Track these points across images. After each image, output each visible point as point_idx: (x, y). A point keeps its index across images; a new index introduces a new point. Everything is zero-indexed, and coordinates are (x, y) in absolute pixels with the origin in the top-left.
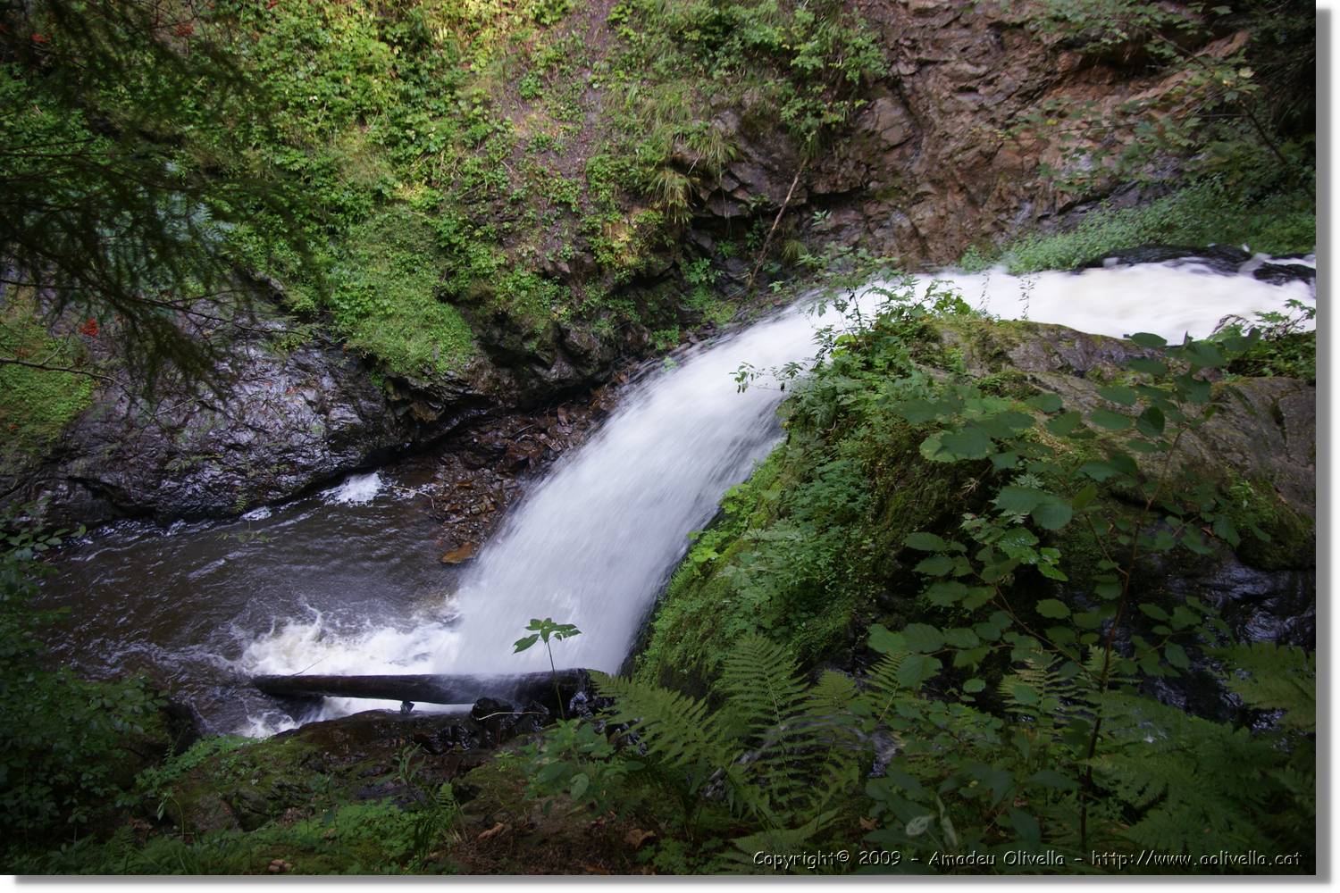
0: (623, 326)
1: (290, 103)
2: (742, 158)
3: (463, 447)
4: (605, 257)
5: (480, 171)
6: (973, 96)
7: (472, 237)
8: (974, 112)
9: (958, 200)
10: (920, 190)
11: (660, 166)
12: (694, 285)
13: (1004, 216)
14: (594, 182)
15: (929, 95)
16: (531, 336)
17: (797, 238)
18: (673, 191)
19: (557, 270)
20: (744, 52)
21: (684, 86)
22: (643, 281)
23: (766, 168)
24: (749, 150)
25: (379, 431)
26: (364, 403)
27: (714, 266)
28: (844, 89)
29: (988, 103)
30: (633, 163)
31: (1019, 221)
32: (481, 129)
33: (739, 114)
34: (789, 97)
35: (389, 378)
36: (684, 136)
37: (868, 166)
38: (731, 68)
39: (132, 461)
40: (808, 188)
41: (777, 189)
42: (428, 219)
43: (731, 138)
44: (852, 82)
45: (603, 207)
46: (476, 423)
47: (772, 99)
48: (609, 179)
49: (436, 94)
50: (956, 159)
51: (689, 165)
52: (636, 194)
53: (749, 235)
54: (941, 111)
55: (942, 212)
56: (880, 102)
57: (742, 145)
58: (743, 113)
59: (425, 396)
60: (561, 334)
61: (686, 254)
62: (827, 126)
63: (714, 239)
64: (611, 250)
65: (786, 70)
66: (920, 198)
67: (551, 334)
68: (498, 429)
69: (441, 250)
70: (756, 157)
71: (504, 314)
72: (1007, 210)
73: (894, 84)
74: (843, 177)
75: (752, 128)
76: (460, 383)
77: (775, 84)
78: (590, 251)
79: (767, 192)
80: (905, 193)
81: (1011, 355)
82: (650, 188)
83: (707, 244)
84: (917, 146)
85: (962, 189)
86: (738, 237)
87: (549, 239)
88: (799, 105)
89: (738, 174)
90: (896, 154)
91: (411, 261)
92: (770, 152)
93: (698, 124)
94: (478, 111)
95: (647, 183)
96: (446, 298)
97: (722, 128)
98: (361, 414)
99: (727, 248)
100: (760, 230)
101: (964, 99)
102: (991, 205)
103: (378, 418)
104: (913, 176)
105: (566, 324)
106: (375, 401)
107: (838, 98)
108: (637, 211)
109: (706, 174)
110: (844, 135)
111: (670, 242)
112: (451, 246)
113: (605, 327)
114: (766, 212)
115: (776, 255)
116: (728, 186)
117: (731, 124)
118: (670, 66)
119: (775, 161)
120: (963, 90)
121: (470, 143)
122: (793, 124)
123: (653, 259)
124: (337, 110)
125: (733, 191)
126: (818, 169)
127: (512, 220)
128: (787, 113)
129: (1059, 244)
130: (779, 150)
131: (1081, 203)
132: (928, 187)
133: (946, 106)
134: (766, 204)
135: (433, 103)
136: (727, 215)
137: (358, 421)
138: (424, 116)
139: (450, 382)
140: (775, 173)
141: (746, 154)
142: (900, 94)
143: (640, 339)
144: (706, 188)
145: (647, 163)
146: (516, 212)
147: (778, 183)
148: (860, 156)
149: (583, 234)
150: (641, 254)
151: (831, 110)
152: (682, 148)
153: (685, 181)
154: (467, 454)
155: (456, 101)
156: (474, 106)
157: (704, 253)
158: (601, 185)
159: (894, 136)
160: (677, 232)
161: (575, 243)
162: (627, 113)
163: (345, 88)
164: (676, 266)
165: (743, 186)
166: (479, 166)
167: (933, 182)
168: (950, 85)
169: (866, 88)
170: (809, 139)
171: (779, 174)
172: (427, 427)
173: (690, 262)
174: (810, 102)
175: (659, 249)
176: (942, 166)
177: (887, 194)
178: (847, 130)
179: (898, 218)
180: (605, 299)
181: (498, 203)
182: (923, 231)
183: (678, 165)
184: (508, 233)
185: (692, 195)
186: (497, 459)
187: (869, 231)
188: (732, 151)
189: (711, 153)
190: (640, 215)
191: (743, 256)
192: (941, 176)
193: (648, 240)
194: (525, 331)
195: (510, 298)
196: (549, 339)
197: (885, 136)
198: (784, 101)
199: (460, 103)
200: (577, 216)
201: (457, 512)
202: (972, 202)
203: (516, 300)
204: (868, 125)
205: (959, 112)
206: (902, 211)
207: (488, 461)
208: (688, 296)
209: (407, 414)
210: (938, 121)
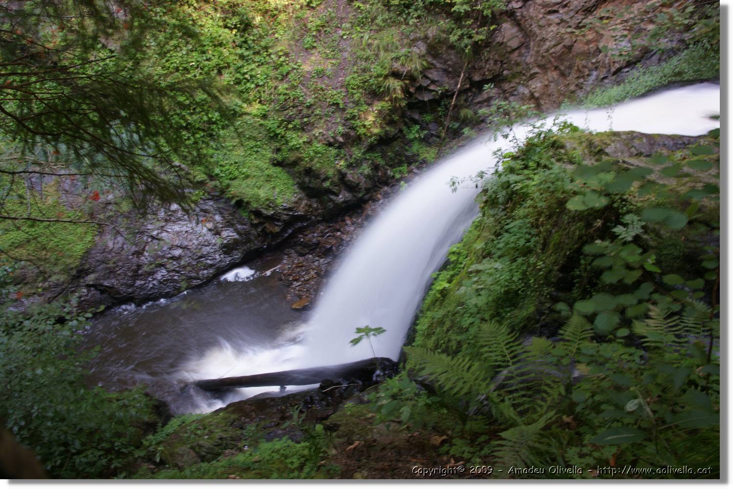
0: (376, 168)
1: (181, 68)
2: (431, 67)
3: (296, 244)
4: (362, 131)
5: (288, 92)
6: (556, 15)
7: (287, 129)
8: (558, 24)
9: (554, 75)
10: (532, 72)
11: (386, 77)
12: (412, 140)
13: (581, 80)
14: (351, 90)
15: (532, 18)
16: (326, 179)
17: (467, 107)
18: (395, 89)
19: (336, 141)
20: (425, 7)
21: (394, 31)
22: (384, 141)
23: (445, 70)
24: (434, 62)
25: (249, 241)
26: (239, 227)
27: (422, 129)
28: (483, 21)
29: (565, 17)
30: (371, 77)
31: (591, 82)
32: (285, 69)
33: (426, 42)
34: (453, 29)
35: (251, 211)
36: (397, 59)
37: (501, 62)
38: (419, 17)
39: (118, 272)
40: (469, 78)
41: (452, 82)
42: (262, 122)
43: (423, 56)
44: (487, 16)
45: (357, 103)
46: (301, 230)
47: (444, 32)
48: (359, 87)
49: (258, 53)
50: (551, 51)
51: (402, 74)
52: (375, 94)
53: (439, 109)
54: (539, 26)
55: (546, 83)
56: (504, 25)
57: (430, 59)
58: (429, 41)
59: (272, 219)
60: (342, 176)
61: (406, 124)
62: (476, 43)
63: (421, 114)
64: (364, 126)
65: (449, 15)
66: (533, 76)
67: (337, 177)
68: (314, 232)
69: (271, 138)
70: (438, 65)
71: (310, 169)
72: (583, 77)
73: (511, 14)
74: (488, 70)
75: (434, 49)
76: (290, 209)
77: (444, 23)
78: (353, 128)
79: (447, 84)
80: (524, 75)
81: (607, 150)
82: (382, 90)
83: (416, 117)
84: (528, 47)
85: (556, 68)
86: (434, 111)
87: (330, 124)
88: (459, 33)
89: (430, 76)
90: (516, 53)
91: (256, 146)
92: (446, 62)
93: (404, 51)
94: (282, 59)
95: (380, 87)
96: (277, 164)
97: (418, 51)
98: (238, 233)
99: (428, 118)
100: (445, 105)
101: (552, 17)
102: (573, 75)
103: (247, 233)
104: (527, 64)
105: (344, 170)
106: (245, 224)
107: (480, 26)
108: (376, 103)
109: (412, 78)
110: (486, 47)
111: (396, 118)
112: (276, 135)
113: (366, 169)
114: (447, 95)
115: (456, 118)
116: (425, 82)
117: (422, 48)
118: (384, 21)
119: (449, 66)
120: (550, 13)
121: (280, 77)
122: (456, 44)
123: (388, 129)
124: (206, 69)
125: (428, 86)
126: (474, 67)
127: (308, 116)
128: (453, 38)
129: (616, 91)
130: (451, 60)
131: (625, 67)
132: (536, 70)
133: (542, 23)
134: (447, 91)
135: (257, 58)
136: (426, 99)
137: (237, 237)
138: (253, 66)
139: (285, 209)
140: (450, 72)
141: (432, 64)
142: (515, 20)
143: (386, 173)
144: (413, 86)
145: (379, 76)
146: (310, 112)
147: (453, 78)
148: (497, 57)
149: (348, 119)
150: (382, 127)
151: (477, 33)
152: (397, 65)
153: (401, 83)
154: (298, 248)
155: (269, 55)
156: (280, 57)
157: (416, 122)
158: (355, 91)
159: (514, 44)
160: (399, 112)
161: (344, 125)
162: (364, 50)
163: (209, 56)
164: (401, 131)
165: (433, 82)
166: (287, 89)
167: (539, 66)
168: (543, 11)
169: (496, 18)
170: (467, 51)
171: (451, 73)
172: (275, 236)
173: (409, 128)
174: (465, 31)
175: (391, 123)
176: (543, 57)
177: (514, 76)
178: (487, 44)
179: (521, 89)
180: (364, 153)
181: (300, 108)
182: (537, 95)
183: (396, 75)
184: (306, 124)
185: (405, 90)
186: (314, 249)
187: (506, 99)
188: (425, 63)
189: (413, 66)
190: (378, 105)
191: (438, 122)
192: (543, 62)
193: (384, 119)
194: (323, 177)
195: (312, 160)
196: (336, 179)
197: (509, 44)
198: (450, 32)
199: (272, 56)
200: (344, 110)
201: (297, 280)
202: (563, 75)
203: (316, 160)
204: (499, 39)
205: (550, 25)
206: (523, 85)
207: (311, 250)
208: (410, 147)
209: (263, 230)
210: (538, 32)
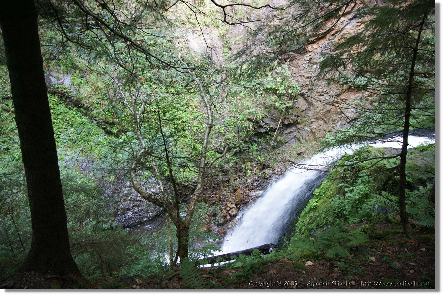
0: (236, 163)
4: (232, 145)
5: (198, 126)
6: (323, 97)
7: (197, 143)
8: (325, 101)
9: (322, 122)
10: (312, 121)
11: (245, 121)
12: (254, 151)
13: (334, 125)
14: (228, 126)
17: (281, 136)
18: (249, 127)
19: (220, 150)
20: (264, 90)
21: (249, 100)
23: (272, 119)
27: (258, 145)
28: (291, 98)
29: (327, 98)
30: (238, 120)
31: (338, 126)
32: (196, 115)
34: (277, 101)
37: (298, 116)
38: (261, 94)
40: (282, 123)
41: (275, 124)
42: (184, 139)
43: (263, 112)
44: (293, 96)
45: (230, 132)
47: (273, 101)
48: (232, 125)
50: (321, 112)
51: (253, 120)
53: (267, 136)
54: (315, 101)
55: (318, 126)
56: (299, 100)
57: (265, 113)
58: (265, 105)
59: (186, 187)
60: (221, 167)
61: (251, 143)
62: (287, 107)
63: (258, 138)
65: (276, 94)
67: (219, 167)
69: (188, 147)
70: (269, 116)
73: (302, 95)
75: (268, 109)
77: (274, 98)
78: (228, 144)
79: (272, 125)
80: (308, 122)
82: (243, 126)
83: (256, 139)
84: (309, 110)
85: (323, 119)
86: (265, 137)
87: (217, 142)
88: (280, 102)
89: (265, 121)
90: (304, 112)
93: (254, 109)
97: (260, 110)
99: (261, 140)
100: (270, 135)
101: (321, 97)
102: (331, 122)
104: (309, 117)
105: (223, 164)
107: (290, 100)
109: (257, 122)
110: (291, 109)
111: (247, 140)
113: (232, 164)
114: (273, 130)
115: (275, 141)
116: (262, 124)
117: (262, 108)
118: (244, 95)
119: (274, 117)
120: (320, 95)
121: (193, 118)
122: (279, 107)
126: (285, 118)
128: (277, 104)
130: (275, 114)
131: (354, 120)
132: (314, 120)
134: (273, 128)
135: (182, 109)
136: (262, 132)
138: (181, 112)
139: (193, 183)
140: (274, 120)
141: (266, 116)
142: (304, 98)
143: (240, 166)
144: (257, 125)
145: (242, 120)
147: (276, 122)
148: (296, 113)
149: (226, 140)
151: (288, 103)
152: (250, 115)
153: (252, 124)
157: (256, 142)
158: (230, 127)
159: (304, 108)
160: (249, 137)
161: (224, 142)
164: (249, 146)
165: (266, 124)
166: (197, 124)
167: (315, 118)
168: (317, 94)
169: (297, 97)
170: (284, 111)
173: (252, 145)
174: (283, 101)
175: (245, 142)
176: (317, 114)
177: (303, 122)
179: (306, 128)
180: (232, 156)
181: (204, 134)
182: (314, 131)
183: (250, 120)
185: (253, 127)
187: (299, 132)
188: (263, 115)
189: (258, 116)
191: (266, 142)
192: (317, 117)
197: (301, 108)
198: (275, 102)
199: (189, 108)
200: (224, 135)
202: (326, 122)
204: (297, 106)
205: (320, 101)
206: (307, 126)
208: (252, 154)
210: (315, 103)
